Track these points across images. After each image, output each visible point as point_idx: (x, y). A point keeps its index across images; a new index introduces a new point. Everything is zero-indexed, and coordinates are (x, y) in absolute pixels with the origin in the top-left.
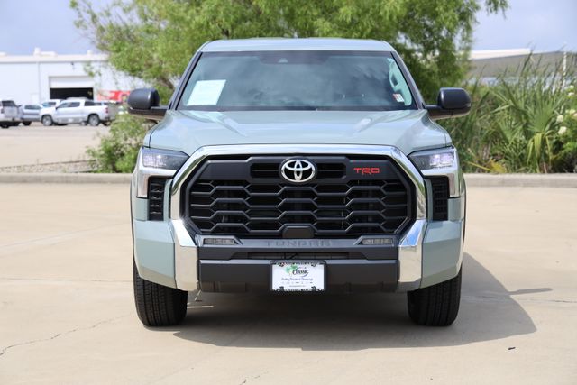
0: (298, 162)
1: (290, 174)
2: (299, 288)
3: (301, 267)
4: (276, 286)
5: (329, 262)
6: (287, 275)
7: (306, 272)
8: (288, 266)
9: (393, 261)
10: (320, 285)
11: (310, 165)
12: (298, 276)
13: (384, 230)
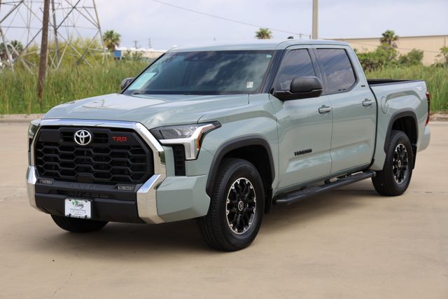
0: (83, 132)
1: (78, 139)
2: (78, 216)
3: (80, 202)
4: (67, 213)
5: (96, 200)
6: (73, 207)
7: (82, 205)
8: (73, 201)
9: (134, 203)
10: (89, 216)
11: (89, 134)
12: (78, 208)
13: (132, 180)
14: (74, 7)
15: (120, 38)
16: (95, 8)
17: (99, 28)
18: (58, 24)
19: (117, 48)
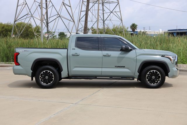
14: (112, 12)
15: (137, 26)
16: (120, 12)
17: (122, 21)
18: (105, 19)
19: (136, 30)
